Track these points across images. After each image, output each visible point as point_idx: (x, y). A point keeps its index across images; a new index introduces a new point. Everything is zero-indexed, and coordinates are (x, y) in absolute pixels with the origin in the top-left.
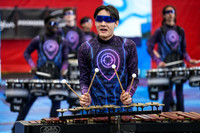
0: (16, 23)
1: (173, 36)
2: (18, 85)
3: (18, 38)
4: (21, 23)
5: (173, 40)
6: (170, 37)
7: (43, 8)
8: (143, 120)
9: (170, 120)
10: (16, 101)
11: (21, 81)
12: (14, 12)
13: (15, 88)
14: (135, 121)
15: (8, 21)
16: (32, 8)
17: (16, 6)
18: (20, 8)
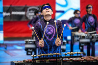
0: (11, 13)
1: (91, 19)
2: (30, 43)
3: (12, 20)
4: (13, 13)
5: (91, 21)
6: (90, 20)
7: (24, 6)
8: (73, 61)
9: (86, 60)
10: (29, 50)
11: (32, 40)
12: (10, 8)
13: (29, 44)
14: (69, 61)
15: (7, 12)
16: (18, 6)
17: (11, 5)
18: (13, 6)
